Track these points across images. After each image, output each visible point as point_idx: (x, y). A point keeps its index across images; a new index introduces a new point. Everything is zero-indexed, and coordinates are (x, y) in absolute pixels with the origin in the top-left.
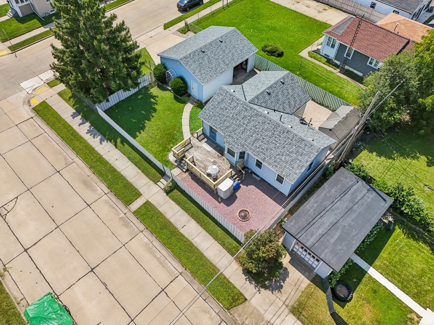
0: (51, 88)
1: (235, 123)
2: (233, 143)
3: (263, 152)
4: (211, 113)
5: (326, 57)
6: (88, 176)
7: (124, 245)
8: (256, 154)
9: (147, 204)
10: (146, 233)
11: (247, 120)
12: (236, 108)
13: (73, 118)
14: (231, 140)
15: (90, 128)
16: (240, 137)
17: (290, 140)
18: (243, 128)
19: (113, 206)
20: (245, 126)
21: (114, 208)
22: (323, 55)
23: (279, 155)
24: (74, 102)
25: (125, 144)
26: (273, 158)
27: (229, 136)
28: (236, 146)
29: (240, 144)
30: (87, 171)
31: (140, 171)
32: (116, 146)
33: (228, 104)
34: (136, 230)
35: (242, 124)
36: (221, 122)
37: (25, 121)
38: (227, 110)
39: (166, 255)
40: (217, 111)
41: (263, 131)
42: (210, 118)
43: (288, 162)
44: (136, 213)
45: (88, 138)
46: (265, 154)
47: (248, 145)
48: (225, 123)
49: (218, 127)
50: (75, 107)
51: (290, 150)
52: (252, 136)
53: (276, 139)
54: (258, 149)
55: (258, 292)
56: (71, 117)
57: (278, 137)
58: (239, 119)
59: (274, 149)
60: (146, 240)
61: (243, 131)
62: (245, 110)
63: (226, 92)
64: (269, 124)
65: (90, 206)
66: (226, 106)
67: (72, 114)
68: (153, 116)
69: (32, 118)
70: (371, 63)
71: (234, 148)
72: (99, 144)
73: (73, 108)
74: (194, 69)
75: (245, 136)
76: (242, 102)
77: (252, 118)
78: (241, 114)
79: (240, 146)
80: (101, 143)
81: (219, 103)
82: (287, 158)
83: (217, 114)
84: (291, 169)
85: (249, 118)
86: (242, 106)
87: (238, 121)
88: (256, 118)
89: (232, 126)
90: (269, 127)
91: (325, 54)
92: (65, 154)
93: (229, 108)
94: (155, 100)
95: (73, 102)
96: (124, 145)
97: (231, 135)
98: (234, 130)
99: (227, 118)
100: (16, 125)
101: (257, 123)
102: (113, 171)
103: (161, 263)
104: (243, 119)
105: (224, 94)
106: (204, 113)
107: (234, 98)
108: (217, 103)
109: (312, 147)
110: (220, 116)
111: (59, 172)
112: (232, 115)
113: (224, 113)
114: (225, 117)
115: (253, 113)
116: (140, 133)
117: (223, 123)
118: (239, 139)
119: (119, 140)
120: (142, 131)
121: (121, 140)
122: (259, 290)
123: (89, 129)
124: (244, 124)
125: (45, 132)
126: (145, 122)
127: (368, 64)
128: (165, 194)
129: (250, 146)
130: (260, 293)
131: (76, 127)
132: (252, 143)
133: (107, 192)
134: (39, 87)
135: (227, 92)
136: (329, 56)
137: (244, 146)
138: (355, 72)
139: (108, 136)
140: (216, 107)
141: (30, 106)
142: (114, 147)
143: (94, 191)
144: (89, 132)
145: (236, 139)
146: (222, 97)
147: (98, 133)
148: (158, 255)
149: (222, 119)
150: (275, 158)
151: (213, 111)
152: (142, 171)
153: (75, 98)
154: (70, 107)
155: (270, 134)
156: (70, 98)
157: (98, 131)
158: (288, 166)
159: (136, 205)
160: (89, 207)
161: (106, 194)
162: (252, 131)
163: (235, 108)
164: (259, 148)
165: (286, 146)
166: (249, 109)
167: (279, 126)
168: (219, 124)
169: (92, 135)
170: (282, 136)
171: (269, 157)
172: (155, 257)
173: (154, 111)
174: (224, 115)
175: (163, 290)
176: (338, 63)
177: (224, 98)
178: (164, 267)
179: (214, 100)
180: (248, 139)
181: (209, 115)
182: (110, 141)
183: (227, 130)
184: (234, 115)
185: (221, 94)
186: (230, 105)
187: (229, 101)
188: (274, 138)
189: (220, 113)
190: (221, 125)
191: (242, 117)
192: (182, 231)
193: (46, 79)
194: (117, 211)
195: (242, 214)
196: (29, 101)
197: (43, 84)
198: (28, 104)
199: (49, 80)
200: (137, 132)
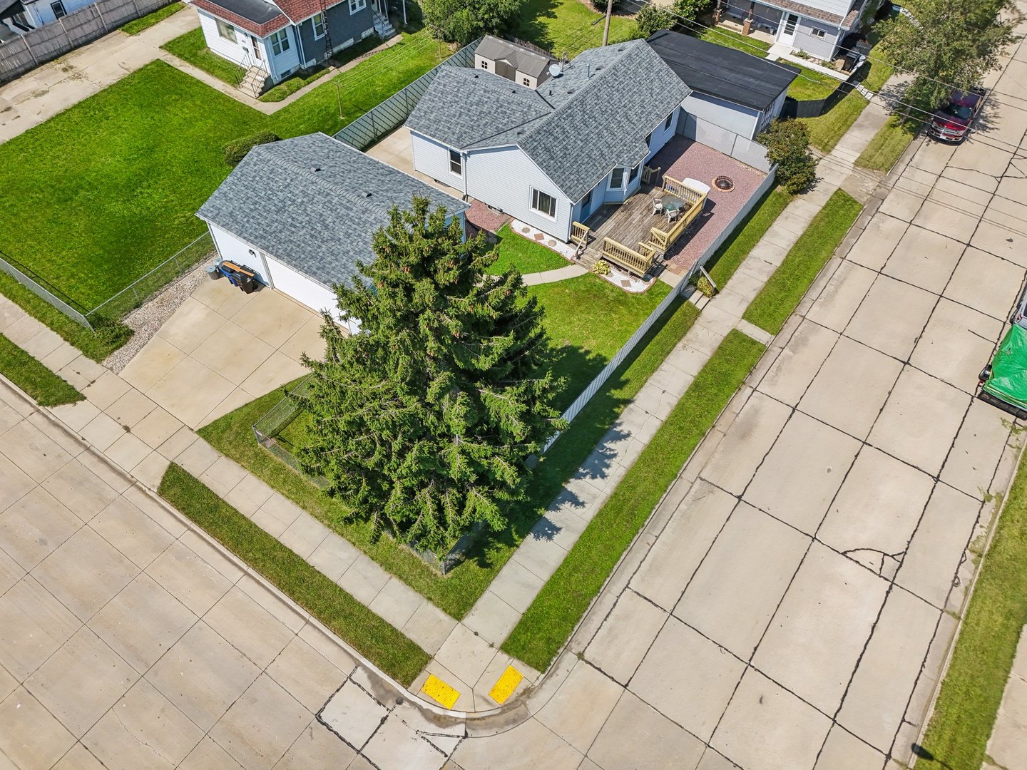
0: (429, 658)
1: (594, 141)
2: (633, 153)
3: (646, 113)
4: (572, 177)
5: (287, 77)
6: (725, 435)
7: (841, 334)
8: (650, 125)
9: (748, 316)
10: (802, 311)
11: (591, 120)
12: (566, 130)
13: (558, 530)
14: (625, 156)
15: (585, 475)
16: (621, 140)
17: (629, 72)
18: (605, 131)
19: (775, 369)
20: (600, 127)
21: (779, 368)
22: (280, 79)
23: (651, 94)
24: (500, 545)
26: (657, 103)
27: (618, 156)
28: (637, 149)
29: (634, 144)
30: (713, 440)
31: (680, 345)
32: (627, 402)
33: (555, 143)
34: (804, 325)
35: (597, 131)
36: (591, 163)
37: (599, 669)
38: (569, 147)
39: (826, 279)
40: (568, 165)
41: (611, 103)
42: (582, 181)
43: (662, 86)
44: (776, 332)
45: (616, 471)
46: (650, 113)
47: (635, 131)
48: (594, 157)
49: (601, 171)
50: (516, 537)
51: (645, 77)
52: (619, 122)
53: (627, 89)
54: (643, 120)
55: (823, 180)
56: (556, 537)
57: (622, 85)
58: (587, 132)
59: (642, 98)
60: (815, 308)
61: (609, 132)
62: (571, 118)
63: (531, 140)
64: (599, 90)
65: (796, 407)
66: (560, 147)
67: (543, 540)
69: (580, 656)
70: (354, 7)
71: (641, 153)
72: (629, 439)
73: (518, 546)
75: (618, 131)
76: (556, 118)
77: (588, 112)
78: (578, 127)
79: (637, 145)
80: (628, 435)
81: (552, 158)
82: (656, 85)
83: (575, 167)
84: (671, 86)
85: (586, 116)
86: (563, 120)
87: (592, 135)
88: (589, 107)
89: (601, 147)
90: (606, 92)
91: (283, 75)
92: (683, 506)
93: (564, 143)
95: (498, 550)
97: (616, 153)
98: (607, 145)
99: (584, 150)
100: (625, 686)
101: (597, 107)
102: (697, 387)
103: (842, 283)
104: (587, 126)
105: (535, 144)
106: (571, 191)
107: (545, 128)
108: (552, 162)
109: (641, 48)
110: (579, 162)
111: (739, 498)
112: (579, 142)
113: (575, 155)
114: (583, 155)
115: (579, 108)
117: (594, 161)
118: (624, 141)
120: (581, 351)
122: (820, 179)
123: (588, 476)
124: (597, 127)
125: (627, 587)
126: (553, 349)
127: (352, 13)
128: (717, 296)
129: (637, 130)
131: (587, 514)
132: (632, 125)
133: (749, 391)
135: (531, 137)
136: (289, 71)
137: (637, 137)
139: (606, 425)
140: (559, 164)
142: (631, 406)
143: (756, 412)
144: (598, 473)
145: (625, 148)
146: (540, 148)
147: (595, 453)
148: (830, 288)
149: (586, 160)
150: (656, 100)
151: (567, 173)
152: (679, 340)
153: (487, 545)
154: (514, 557)
155: (617, 94)
156: (483, 564)
157: (590, 452)
158: (668, 89)
159: (758, 334)
160: (798, 408)
161: (755, 390)
162: (611, 119)
163: (567, 133)
164: (640, 118)
165: (638, 79)
166: (569, 111)
167: (605, 77)
168: (595, 168)
169: (607, 461)
170: (621, 80)
171: (655, 108)
172: (836, 291)
174: (578, 155)
175: (880, 273)
176: (313, 62)
177: (543, 146)
178: (845, 279)
179: (545, 164)
180: (625, 129)
181: (576, 182)
182: (617, 416)
183: (607, 157)
184: (580, 137)
185: (533, 148)
186: (559, 140)
187: (551, 139)
188: (624, 92)
189: (572, 161)
190: (598, 165)
191: (584, 126)
192: (778, 263)
193: (379, 703)
194: (782, 361)
195: (723, 185)
196: (506, 708)
197: (405, 704)
198: (524, 703)
199: (382, 692)
200: (588, 358)
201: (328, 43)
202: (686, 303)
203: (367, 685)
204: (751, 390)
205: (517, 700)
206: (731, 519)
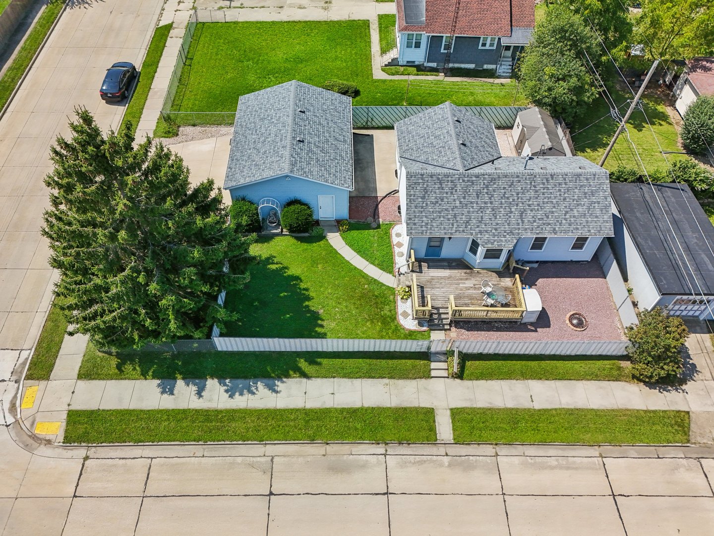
0: (48, 379)
1: (471, 210)
2: (496, 238)
3: (544, 222)
4: (424, 219)
5: (411, 64)
6: (324, 455)
7: (504, 494)
8: (538, 232)
9: (455, 413)
10: (503, 450)
11: (486, 195)
12: (455, 188)
13: (172, 393)
14: (488, 236)
15: (225, 385)
16: (497, 224)
17: (564, 186)
18: (490, 210)
19: (419, 460)
20: (489, 205)
21: (421, 463)
22: (405, 63)
23: (567, 212)
24: (138, 368)
25: (319, 360)
26: (564, 222)
27: (480, 232)
28: (503, 239)
29: (505, 234)
30: (314, 450)
31: (386, 381)
32: (304, 375)
33: (437, 191)
34: (488, 459)
35: (483, 205)
36: (451, 222)
37: (81, 474)
38: (445, 200)
39: (560, 453)
40: (432, 210)
41: (520, 196)
42: (429, 227)
43: (585, 214)
44: (458, 441)
45: (241, 402)
46: (549, 224)
47: (518, 227)
48: (458, 219)
49: (453, 231)
50: (150, 373)
51: (576, 198)
52: (511, 212)
53: (546, 196)
54: (535, 224)
55: (685, 393)
56: (165, 396)
57: (545, 191)
58: (473, 200)
59: (554, 210)
60: (516, 460)
61: (493, 212)
62: (470, 184)
63: (420, 176)
64: (519, 181)
65: (390, 494)
66: (438, 196)
67: (159, 390)
68: (307, 290)
69: (87, 458)
70: (484, 45)
71: (503, 243)
72: (274, 394)
73: (146, 379)
74: (321, 175)
75: (502, 217)
76: (457, 176)
77: (490, 189)
78: (469, 193)
79: (508, 236)
80: (277, 392)
81: (423, 198)
82: (580, 210)
83: (435, 215)
84: (596, 219)
85: (485, 191)
86: (461, 181)
87: (475, 205)
88: (495, 186)
89: (473, 217)
90: (524, 186)
91: (408, 62)
92: (239, 460)
93: (445, 195)
94: (277, 263)
95: (134, 369)
96: (320, 364)
97: (482, 229)
98: (480, 219)
99: (455, 210)
100: (75, 496)
101: (503, 191)
102: (353, 413)
103: (568, 468)
104: (478, 197)
105: (420, 181)
106: (414, 226)
107: (440, 177)
108: (420, 200)
109: (597, 176)
110: (442, 214)
111: (271, 494)
112: (458, 202)
113: (444, 207)
114: (451, 212)
115: (485, 181)
116: (322, 326)
117: (455, 221)
118: (497, 226)
119: (303, 364)
120: (320, 322)
121: (306, 361)
122: (683, 391)
123: (226, 388)
124: (486, 203)
125: (152, 458)
126: (307, 306)
127: (480, 47)
128: (458, 381)
129: (520, 227)
130: (687, 393)
131: (196, 403)
132: (520, 221)
133: (382, 451)
134: (15, 397)
135: (422, 175)
136: (414, 62)
137: (514, 232)
138: (463, 66)
139: (274, 372)
140: (424, 205)
141: (49, 442)
142: (304, 380)
143: (364, 466)
144: (231, 393)
145: (494, 231)
146: (421, 186)
147: (247, 381)
148: (553, 462)
149: (450, 217)
150: (566, 219)
151: (424, 214)
152: (389, 378)
153: (132, 361)
154: (138, 381)
155: (533, 193)
156: (119, 367)
157: (246, 377)
158: (590, 219)
159: (444, 428)
160: (390, 496)
161: (385, 455)
162: (505, 205)
163: (454, 191)
164: (535, 221)
165: (566, 195)
166: (474, 179)
167: (535, 176)
168: (451, 226)
169: (245, 391)
170: (548, 186)
171: (558, 224)
172: (552, 468)
173: (297, 280)
174: (446, 210)
175: (614, 496)
176: (434, 65)
177: (425, 186)
178: (576, 469)
179: (412, 197)
180: (509, 219)
181: (424, 224)
182: (288, 376)
183: (469, 227)
184: (462, 200)
185: (415, 183)
186: (442, 191)
187: (436, 186)
188: (541, 195)
189: (438, 210)
190: (455, 226)
191: (475, 196)
192: (537, 406)
193: (12, 373)
194: (431, 461)
195: (575, 322)
196: (34, 437)
197: (16, 385)
198: (40, 444)
199: (19, 370)
200: (317, 329)
201: (448, 58)
202: (426, 362)
203: (21, 360)
204: (384, 452)
205: (41, 439)
206: (248, 497)
